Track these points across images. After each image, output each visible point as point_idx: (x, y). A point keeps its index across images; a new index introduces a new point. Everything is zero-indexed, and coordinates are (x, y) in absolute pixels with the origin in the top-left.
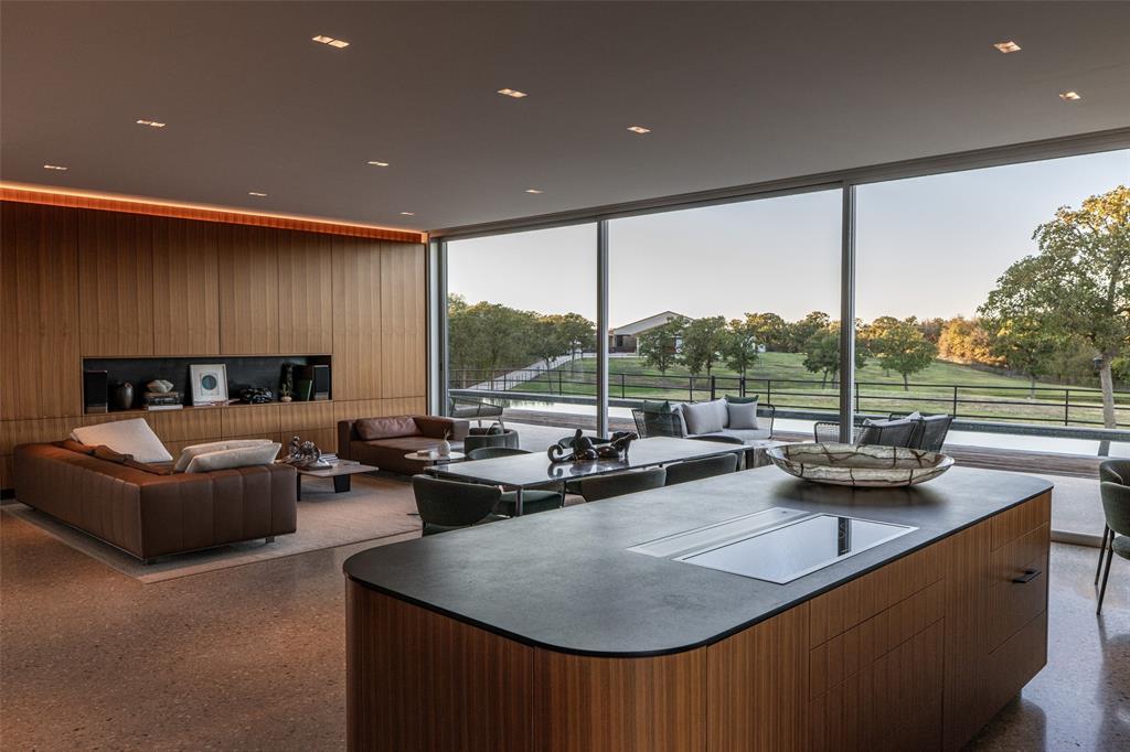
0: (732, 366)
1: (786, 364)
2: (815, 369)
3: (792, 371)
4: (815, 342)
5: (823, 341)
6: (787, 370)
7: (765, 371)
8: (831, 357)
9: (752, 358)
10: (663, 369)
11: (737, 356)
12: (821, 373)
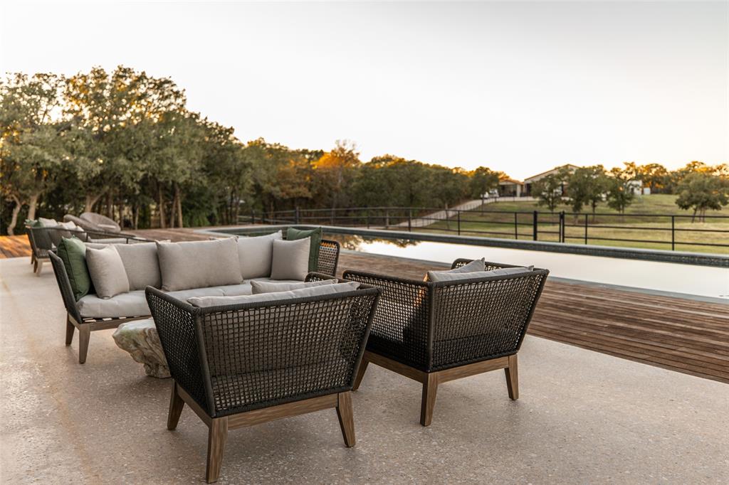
0: (612, 205)
1: (666, 203)
2: (686, 207)
3: (668, 209)
4: (684, 184)
5: (691, 183)
6: (664, 208)
7: (646, 209)
8: (697, 196)
9: (630, 199)
10: (552, 208)
11: (616, 197)
12: (691, 211)
